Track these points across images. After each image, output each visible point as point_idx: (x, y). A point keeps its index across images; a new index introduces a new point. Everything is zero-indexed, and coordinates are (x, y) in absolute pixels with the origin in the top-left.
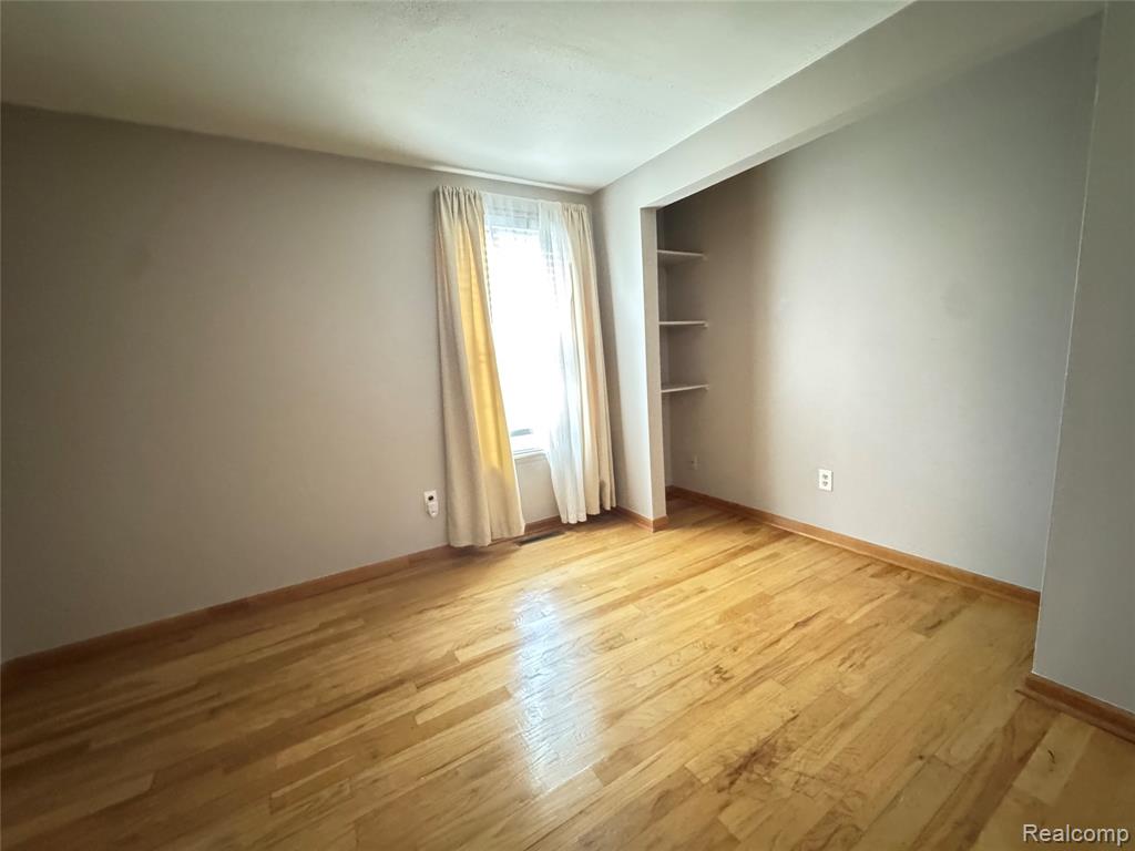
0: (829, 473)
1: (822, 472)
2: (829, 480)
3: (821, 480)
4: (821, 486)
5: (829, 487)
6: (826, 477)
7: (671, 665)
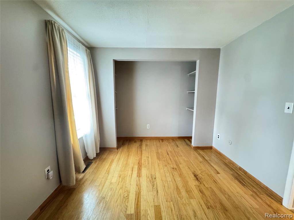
0: (149, 125)
1: (148, 125)
2: (149, 126)
3: (147, 127)
4: (148, 128)
5: (149, 128)
6: (148, 126)
7: (167, 173)
